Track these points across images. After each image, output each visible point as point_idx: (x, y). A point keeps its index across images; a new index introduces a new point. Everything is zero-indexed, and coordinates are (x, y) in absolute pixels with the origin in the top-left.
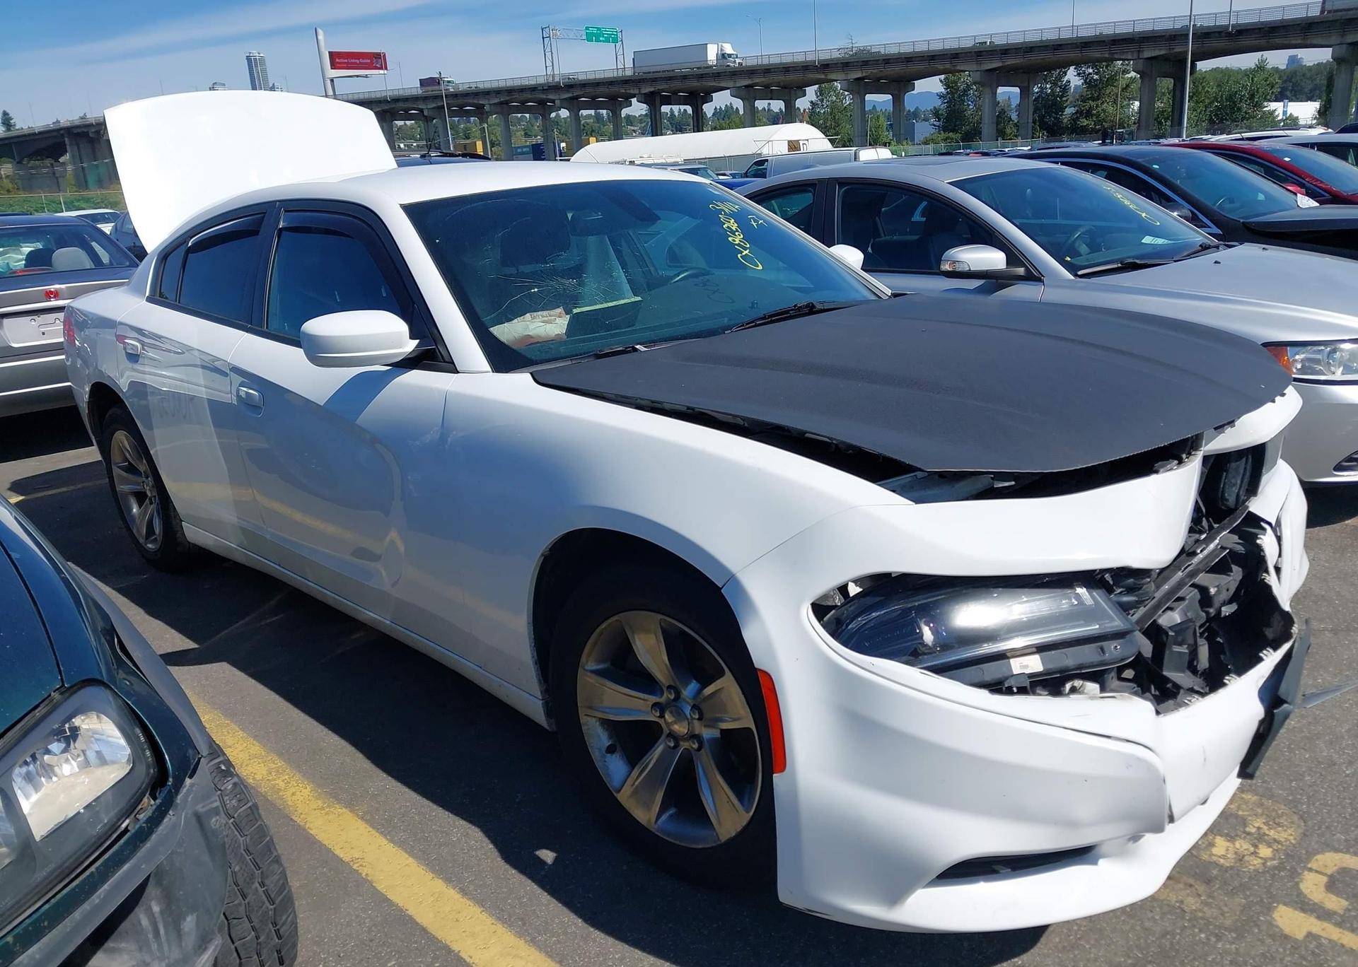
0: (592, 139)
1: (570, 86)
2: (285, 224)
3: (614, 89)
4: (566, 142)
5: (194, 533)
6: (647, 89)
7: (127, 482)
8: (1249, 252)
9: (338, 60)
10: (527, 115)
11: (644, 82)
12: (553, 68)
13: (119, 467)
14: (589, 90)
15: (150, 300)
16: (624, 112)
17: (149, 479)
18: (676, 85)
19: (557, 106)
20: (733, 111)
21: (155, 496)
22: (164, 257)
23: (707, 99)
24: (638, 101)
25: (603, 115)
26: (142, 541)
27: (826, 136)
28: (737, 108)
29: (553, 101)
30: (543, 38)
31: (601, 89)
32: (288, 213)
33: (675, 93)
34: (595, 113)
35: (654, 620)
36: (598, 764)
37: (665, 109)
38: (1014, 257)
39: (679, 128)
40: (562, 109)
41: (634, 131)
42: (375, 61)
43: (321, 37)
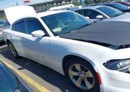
5: (20, 55)
8: (127, 13)
9: (25, 2)
23: (62, 2)
25: (52, 5)
26: (14, 55)
28: (65, 3)
35: (79, 65)
37: (58, 4)
38: (104, 16)
42: (29, 2)
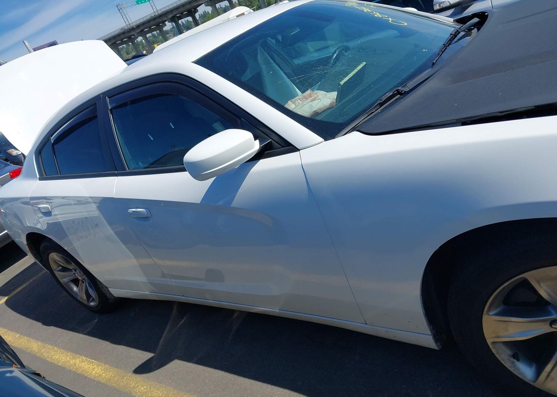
0: (155, 45)
1: (138, 26)
2: (114, 105)
3: (157, 21)
4: (145, 50)
5: (116, 292)
6: (170, 16)
7: (65, 277)
10: (124, 45)
11: (168, 13)
12: (128, 21)
13: (57, 271)
14: (146, 25)
15: (41, 179)
16: (165, 29)
17: (77, 271)
18: (182, 9)
19: (136, 36)
20: (207, 13)
21: (84, 279)
22: (39, 152)
23: (196, 11)
24: (169, 22)
25: (155, 34)
26: (86, 303)
27: (251, 8)
28: (208, 11)
29: (134, 35)
30: (119, 10)
31: (152, 23)
32: (112, 98)
33: (182, 13)
34: (152, 34)
36: (511, 369)
37: (180, 22)
39: (188, 28)
40: (139, 37)
41: (171, 36)
43: (27, 44)
